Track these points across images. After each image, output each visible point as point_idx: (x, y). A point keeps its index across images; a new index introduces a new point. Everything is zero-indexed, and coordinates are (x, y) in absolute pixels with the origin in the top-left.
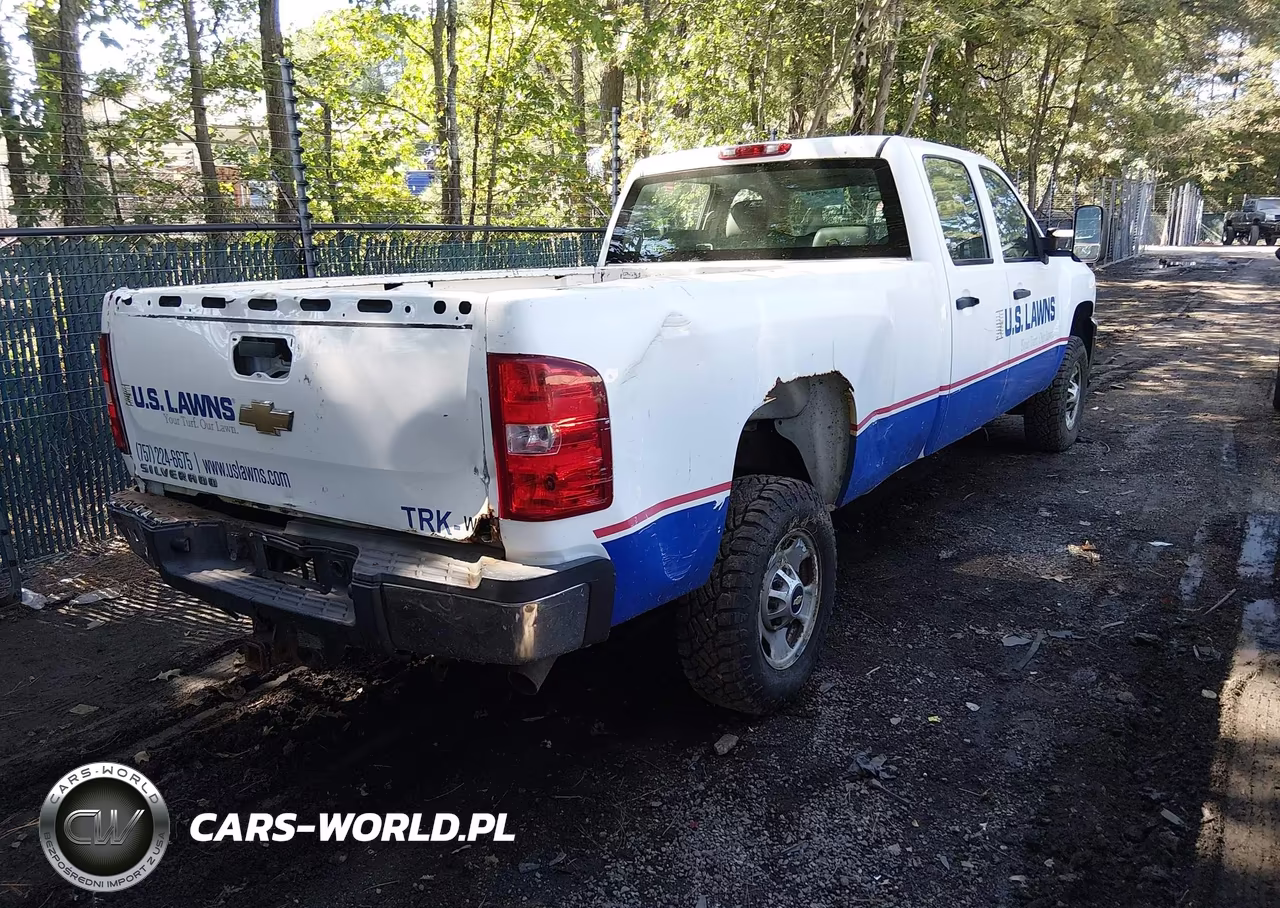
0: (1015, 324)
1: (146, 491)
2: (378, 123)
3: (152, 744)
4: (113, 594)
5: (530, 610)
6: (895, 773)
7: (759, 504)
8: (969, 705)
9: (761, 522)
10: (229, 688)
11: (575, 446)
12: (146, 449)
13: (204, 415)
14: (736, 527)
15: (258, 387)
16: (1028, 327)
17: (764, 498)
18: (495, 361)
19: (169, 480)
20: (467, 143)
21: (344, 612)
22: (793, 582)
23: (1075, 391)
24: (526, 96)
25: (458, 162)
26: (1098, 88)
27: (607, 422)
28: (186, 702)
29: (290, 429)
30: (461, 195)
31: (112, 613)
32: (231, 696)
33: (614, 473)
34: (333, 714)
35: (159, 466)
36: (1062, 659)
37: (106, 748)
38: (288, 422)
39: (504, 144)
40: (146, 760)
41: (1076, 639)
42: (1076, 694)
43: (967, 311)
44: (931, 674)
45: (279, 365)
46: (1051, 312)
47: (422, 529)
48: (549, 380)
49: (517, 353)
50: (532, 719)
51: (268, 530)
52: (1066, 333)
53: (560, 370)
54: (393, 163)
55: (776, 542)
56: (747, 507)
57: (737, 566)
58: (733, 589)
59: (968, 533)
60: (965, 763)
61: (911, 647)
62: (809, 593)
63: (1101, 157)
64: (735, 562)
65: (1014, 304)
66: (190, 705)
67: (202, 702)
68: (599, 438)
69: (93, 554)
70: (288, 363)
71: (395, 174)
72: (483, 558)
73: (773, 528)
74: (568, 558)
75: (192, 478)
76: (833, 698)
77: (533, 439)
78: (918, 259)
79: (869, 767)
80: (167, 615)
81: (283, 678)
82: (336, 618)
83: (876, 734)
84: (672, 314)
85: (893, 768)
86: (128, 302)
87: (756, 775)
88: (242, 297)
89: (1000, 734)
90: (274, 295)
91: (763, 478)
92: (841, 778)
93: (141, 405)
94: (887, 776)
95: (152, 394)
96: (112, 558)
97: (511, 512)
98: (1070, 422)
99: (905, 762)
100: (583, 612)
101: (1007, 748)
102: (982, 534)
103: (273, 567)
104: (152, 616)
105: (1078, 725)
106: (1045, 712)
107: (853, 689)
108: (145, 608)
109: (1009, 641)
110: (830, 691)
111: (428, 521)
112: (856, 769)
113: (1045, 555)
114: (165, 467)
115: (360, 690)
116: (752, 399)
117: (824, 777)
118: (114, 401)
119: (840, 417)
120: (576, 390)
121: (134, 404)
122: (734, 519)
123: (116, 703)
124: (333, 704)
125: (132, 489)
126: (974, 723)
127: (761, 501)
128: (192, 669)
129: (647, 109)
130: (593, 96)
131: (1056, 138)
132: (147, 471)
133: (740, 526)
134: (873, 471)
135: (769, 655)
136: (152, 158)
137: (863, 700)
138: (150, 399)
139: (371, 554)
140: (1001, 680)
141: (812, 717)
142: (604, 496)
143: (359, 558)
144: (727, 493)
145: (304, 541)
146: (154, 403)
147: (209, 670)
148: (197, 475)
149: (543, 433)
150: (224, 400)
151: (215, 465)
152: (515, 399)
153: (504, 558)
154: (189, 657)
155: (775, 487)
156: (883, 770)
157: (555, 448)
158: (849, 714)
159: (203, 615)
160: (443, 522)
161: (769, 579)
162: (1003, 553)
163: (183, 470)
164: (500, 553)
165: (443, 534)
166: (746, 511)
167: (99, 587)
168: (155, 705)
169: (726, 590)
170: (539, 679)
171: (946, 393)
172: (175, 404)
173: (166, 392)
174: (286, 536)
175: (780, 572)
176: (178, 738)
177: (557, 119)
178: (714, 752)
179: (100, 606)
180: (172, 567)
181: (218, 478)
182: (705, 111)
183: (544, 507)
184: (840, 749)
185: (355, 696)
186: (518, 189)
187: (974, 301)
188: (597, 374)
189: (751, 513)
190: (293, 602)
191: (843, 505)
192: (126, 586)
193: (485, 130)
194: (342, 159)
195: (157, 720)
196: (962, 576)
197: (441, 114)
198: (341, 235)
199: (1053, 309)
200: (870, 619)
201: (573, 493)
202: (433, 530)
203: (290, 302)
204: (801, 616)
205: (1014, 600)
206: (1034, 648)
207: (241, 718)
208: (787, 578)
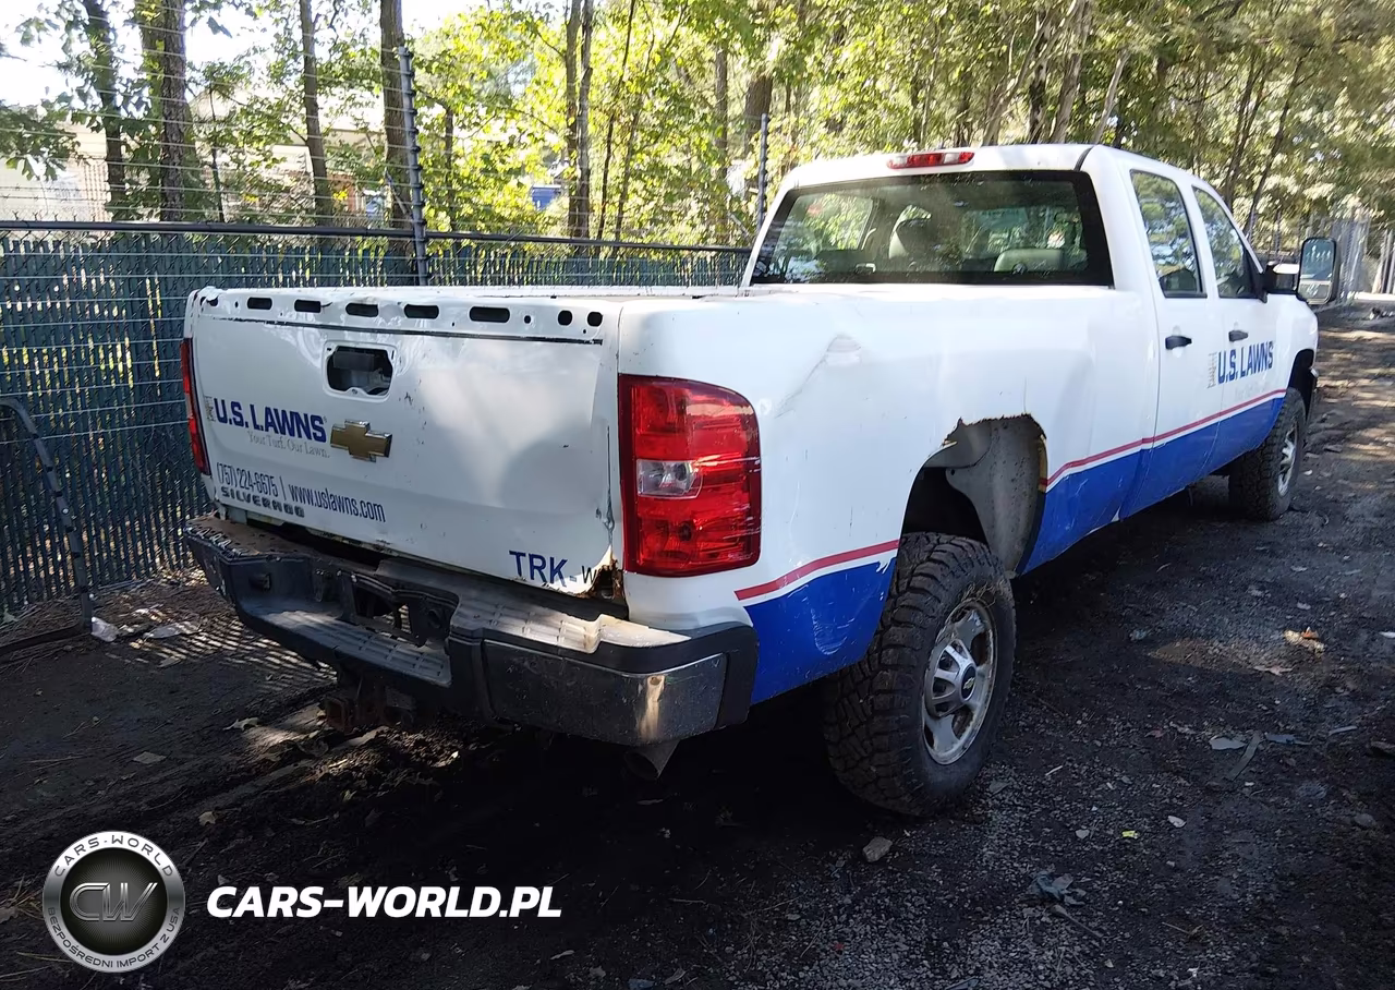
0: (1229, 370)
1: (227, 517)
2: (504, 130)
3: (220, 804)
4: (191, 629)
5: (656, 682)
6: (1083, 899)
7: (929, 567)
8: (1172, 819)
9: (931, 589)
10: (309, 743)
11: (718, 489)
12: (228, 470)
13: (292, 434)
14: (900, 594)
15: (353, 406)
16: (1243, 374)
17: (934, 561)
18: (627, 383)
19: (251, 507)
20: (598, 155)
21: (439, 669)
22: (964, 662)
23: (1289, 451)
24: (666, 103)
25: (587, 173)
26: (1305, 116)
27: (757, 463)
28: (261, 757)
29: (387, 454)
30: (590, 209)
31: (189, 650)
32: (311, 752)
33: (763, 523)
34: (423, 781)
35: (242, 491)
36: (1284, 768)
37: (170, 804)
38: (385, 447)
39: (639, 155)
40: (213, 822)
41: (1300, 746)
42: (1302, 812)
43: (1178, 351)
44: (1125, 779)
45: (378, 380)
46: (1269, 358)
47: (532, 578)
48: (692, 410)
49: (654, 374)
50: (650, 802)
51: (358, 570)
52: (1284, 384)
53: (703, 398)
54: (518, 172)
55: (947, 614)
56: (913, 570)
57: (899, 639)
58: (894, 667)
59: (1164, 610)
60: (1169, 891)
61: (1099, 744)
62: (982, 675)
63: (1306, 192)
64: (898, 635)
65: (1228, 346)
66: (265, 760)
67: (279, 759)
68: (745, 481)
69: (172, 583)
70: (388, 379)
71: (520, 185)
72: (602, 615)
73: (943, 594)
74: (704, 622)
75: (276, 506)
76: (1006, 801)
77: (668, 478)
78: (1123, 289)
79: (1051, 889)
80: (248, 655)
81: (370, 735)
82: (429, 676)
83: (1059, 849)
84: (841, 337)
85: (1082, 892)
86: (214, 302)
87: (914, 891)
88: (339, 300)
89: (1212, 857)
90: (375, 299)
91: (934, 537)
92: (1016, 900)
93: (223, 420)
94: (1074, 902)
95: (236, 409)
96: (193, 588)
97: (638, 565)
98: (1282, 487)
99: (1095, 886)
100: (717, 688)
101: (1220, 875)
102: (1184, 613)
103: (362, 613)
104: (232, 656)
105: (1306, 851)
106: (1265, 833)
107: (1029, 791)
108: (225, 646)
109: (1218, 744)
110: (1001, 792)
111: (540, 569)
112: (1036, 891)
113: (1257, 642)
114: (247, 492)
115: (455, 755)
116: (928, 444)
117: (995, 899)
118: (194, 415)
119: (1026, 469)
120: (724, 422)
121: (216, 418)
122: (897, 583)
123: (184, 752)
124: (424, 768)
125: (211, 515)
126: (1179, 842)
127: (931, 564)
128: (270, 720)
129: (797, 121)
130: (737, 108)
131: (1256, 169)
132: (227, 495)
133: (905, 592)
134: (1061, 534)
135: (931, 744)
136: (261, 158)
137: (1044, 806)
138: (233, 414)
139: (473, 604)
140: (1209, 791)
141: (981, 823)
142: (749, 551)
143: (458, 609)
144: (894, 553)
145: (397, 585)
146: (238, 419)
147: (290, 721)
148: (283, 503)
149: (681, 473)
150: (315, 418)
151: (302, 491)
152: (649, 430)
153: (627, 619)
154: (269, 705)
155: (948, 548)
156: (1068, 895)
157: (693, 492)
158: (1025, 820)
159: (288, 658)
160: (556, 571)
161: (937, 656)
162: (1207, 637)
163: (266, 496)
164: (622, 612)
165: (557, 586)
166: (912, 574)
167: (178, 620)
168: (226, 757)
169: (885, 667)
170: (660, 762)
171: (1148, 446)
172: (261, 421)
173: (252, 407)
174: (377, 577)
175: (950, 649)
176: (250, 797)
177: (698, 129)
178: (863, 858)
179: (175, 641)
180: (247, 606)
181: (305, 507)
182: (862, 125)
183: (677, 560)
184: (1015, 865)
185: (449, 761)
186: (652, 204)
187: (1186, 341)
188: (746, 403)
189: (920, 578)
190: (382, 654)
191: (1026, 571)
192: (206, 620)
193: (618, 140)
194: (463, 166)
195: (228, 774)
196: (1156, 662)
197: (572, 120)
198: (458, 245)
199: (1271, 355)
200: (1048, 708)
201: (711, 545)
202: (544, 580)
203: (393, 308)
204: (972, 702)
205: (1222, 694)
206: (1249, 754)
207: (322, 779)
208: (956, 656)
